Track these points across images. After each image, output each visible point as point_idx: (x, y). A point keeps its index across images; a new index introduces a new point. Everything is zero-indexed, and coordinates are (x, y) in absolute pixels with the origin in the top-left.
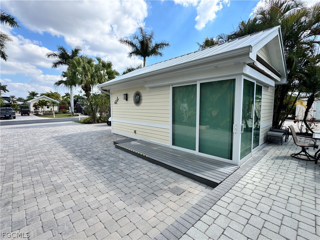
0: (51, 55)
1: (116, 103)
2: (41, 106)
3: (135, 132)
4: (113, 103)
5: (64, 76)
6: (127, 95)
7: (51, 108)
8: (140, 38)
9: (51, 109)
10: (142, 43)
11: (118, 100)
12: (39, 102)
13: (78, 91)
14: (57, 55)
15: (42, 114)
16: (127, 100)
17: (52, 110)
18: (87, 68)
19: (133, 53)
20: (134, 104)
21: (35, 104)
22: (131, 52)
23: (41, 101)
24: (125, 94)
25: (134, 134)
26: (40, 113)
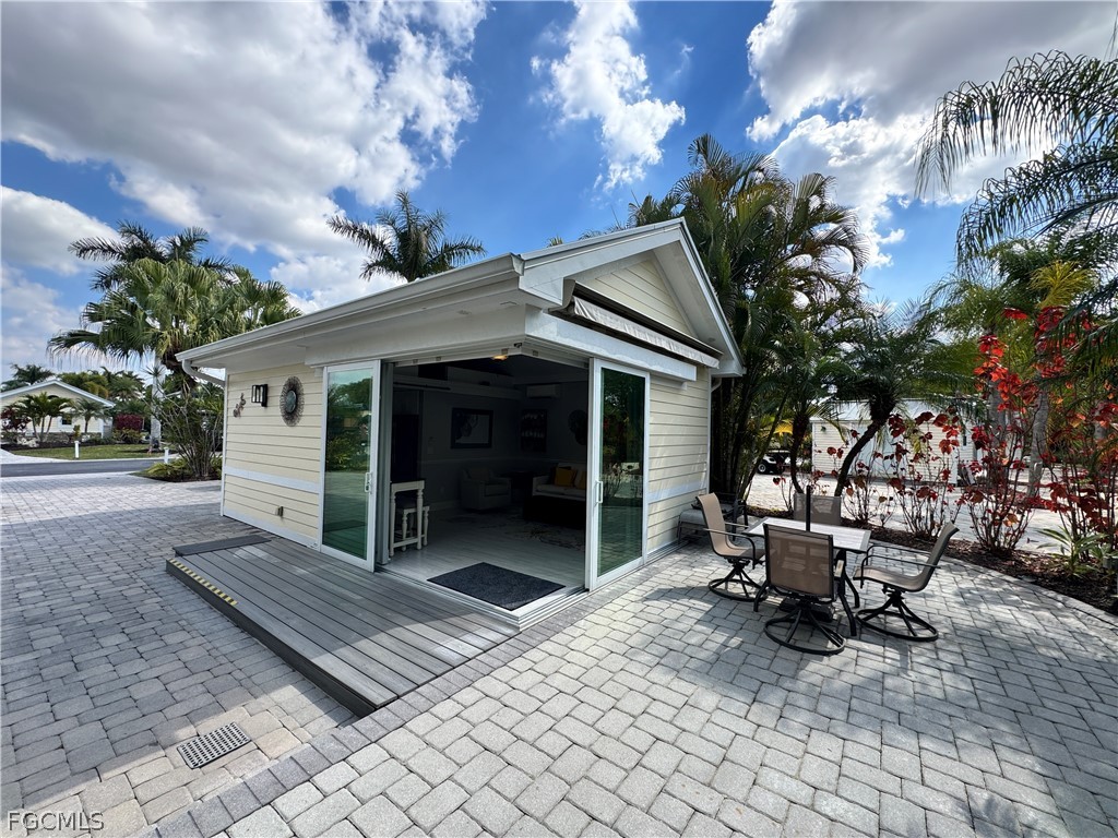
0: (93, 248)
1: (237, 414)
2: (32, 417)
3: (281, 512)
4: (231, 413)
5: (93, 318)
6: (266, 387)
7: (76, 424)
8: (401, 223)
9: (77, 428)
10: (403, 237)
11: (243, 402)
12: (27, 403)
13: (144, 367)
14: (114, 252)
15: (32, 443)
16: (265, 404)
17: (82, 430)
18: (180, 297)
19: (377, 264)
20: (281, 420)
21: (10, 407)
22: (370, 263)
23: (36, 399)
24: (258, 387)
25: (279, 518)
26: (24, 442)
